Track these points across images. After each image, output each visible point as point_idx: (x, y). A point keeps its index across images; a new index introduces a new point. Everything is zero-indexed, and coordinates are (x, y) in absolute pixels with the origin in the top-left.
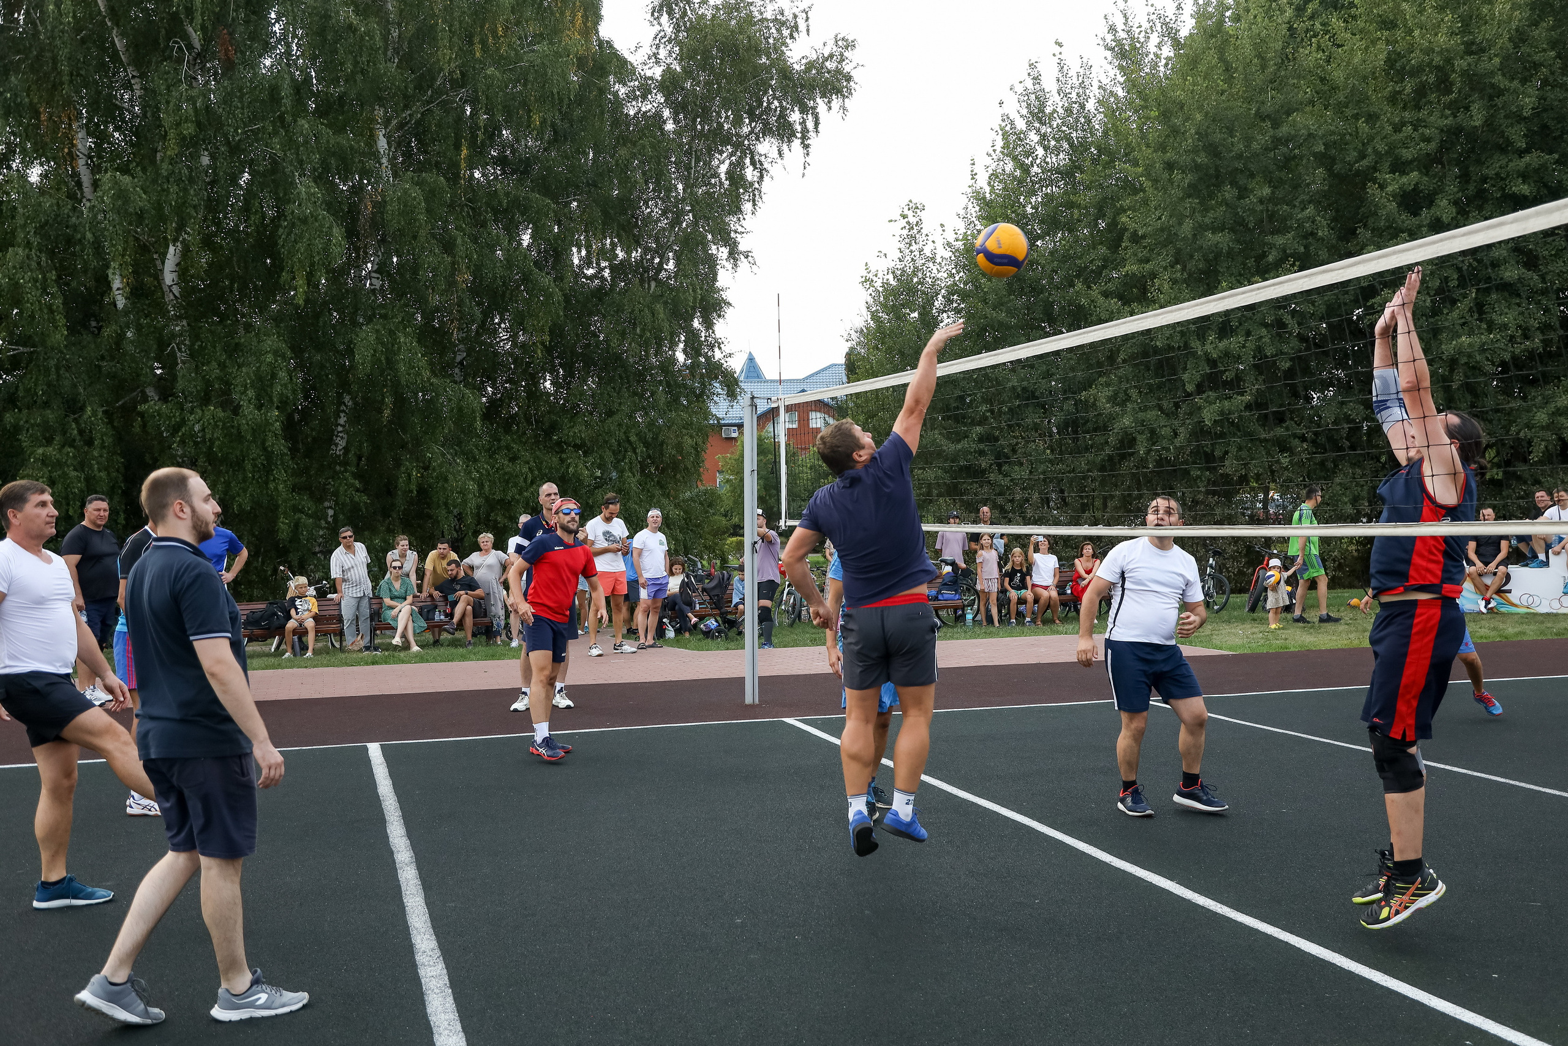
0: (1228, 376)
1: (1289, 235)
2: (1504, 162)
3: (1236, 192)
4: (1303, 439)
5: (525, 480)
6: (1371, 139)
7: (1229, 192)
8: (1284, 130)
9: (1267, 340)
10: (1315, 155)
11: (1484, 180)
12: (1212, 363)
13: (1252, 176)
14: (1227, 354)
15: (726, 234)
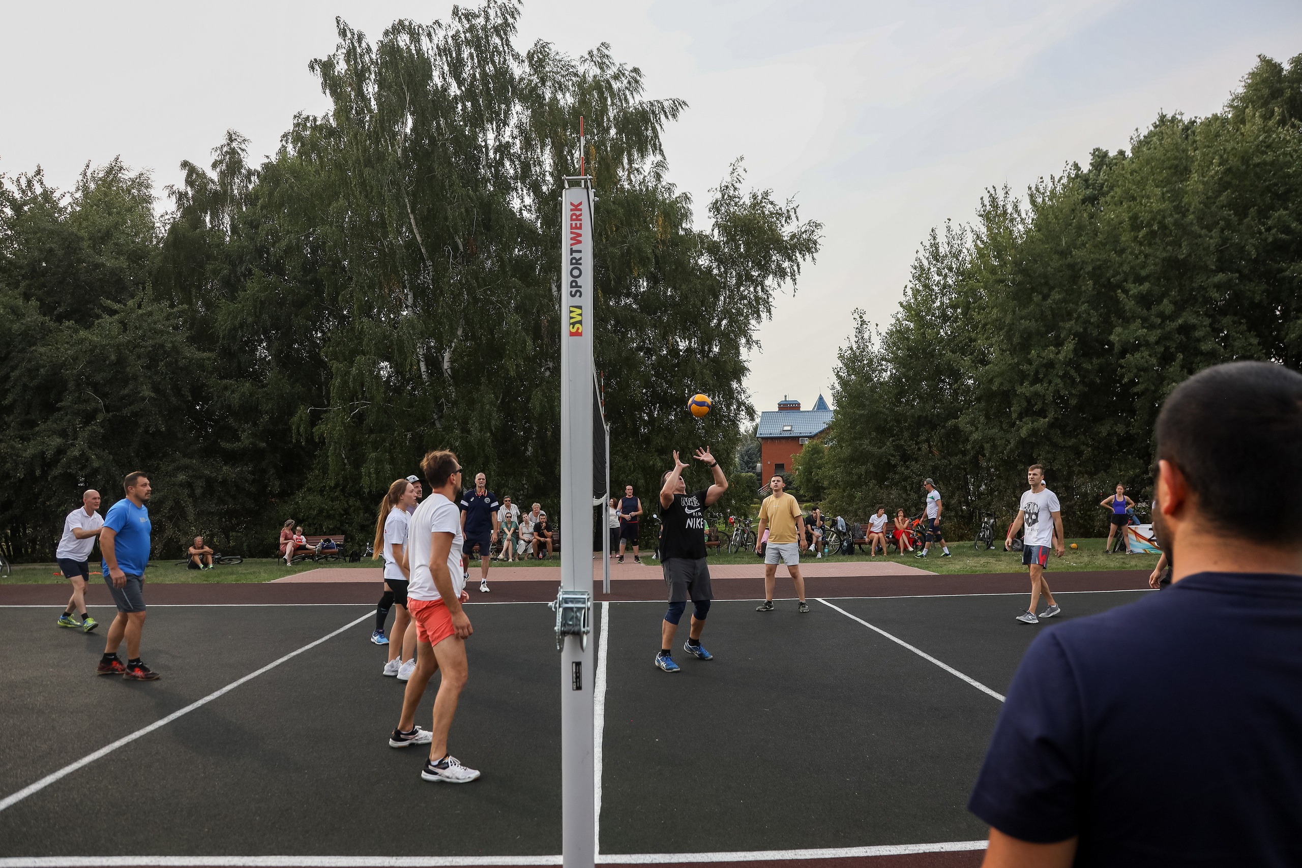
0: (1036, 408)
1: (1073, 322)
2: (1205, 278)
3: (1040, 297)
4: (1087, 445)
5: (630, 469)
6: (1121, 264)
7: (1036, 298)
8: (1069, 260)
9: (1061, 386)
10: (1088, 273)
11: (1193, 290)
12: (1028, 400)
13: (1052, 288)
14: (1036, 394)
15: (744, 331)
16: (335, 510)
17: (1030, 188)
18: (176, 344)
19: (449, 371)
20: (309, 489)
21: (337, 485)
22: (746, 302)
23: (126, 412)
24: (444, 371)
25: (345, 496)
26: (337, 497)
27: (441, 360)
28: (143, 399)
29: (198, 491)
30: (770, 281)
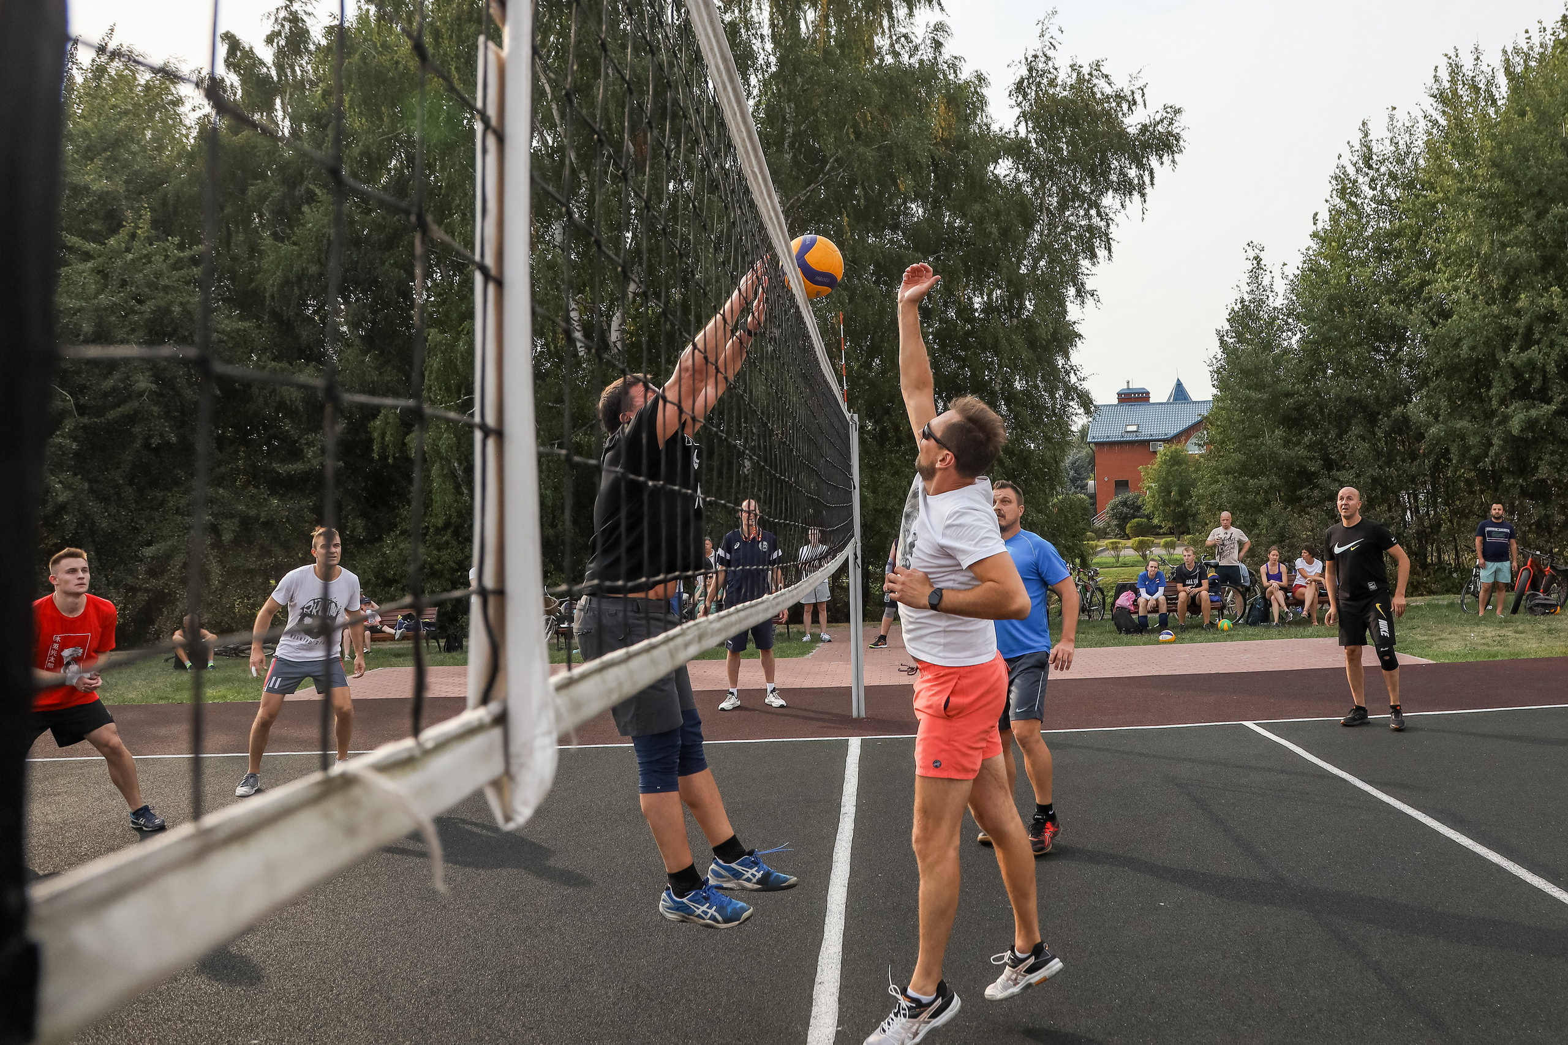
15: (1073, 276)
16: (443, 563)
17: (1505, 52)
18: (189, 307)
19: (619, 345)
20: (403, 533)
21: (447, 525)
22: (1073, 233)
23: (112, 415)
24: (611, 344)
25: (460, 543)
26: (447, 543)
27: (605, 327)
28: (141, 394)
29: (227, 537)
30: (1109, 200)
